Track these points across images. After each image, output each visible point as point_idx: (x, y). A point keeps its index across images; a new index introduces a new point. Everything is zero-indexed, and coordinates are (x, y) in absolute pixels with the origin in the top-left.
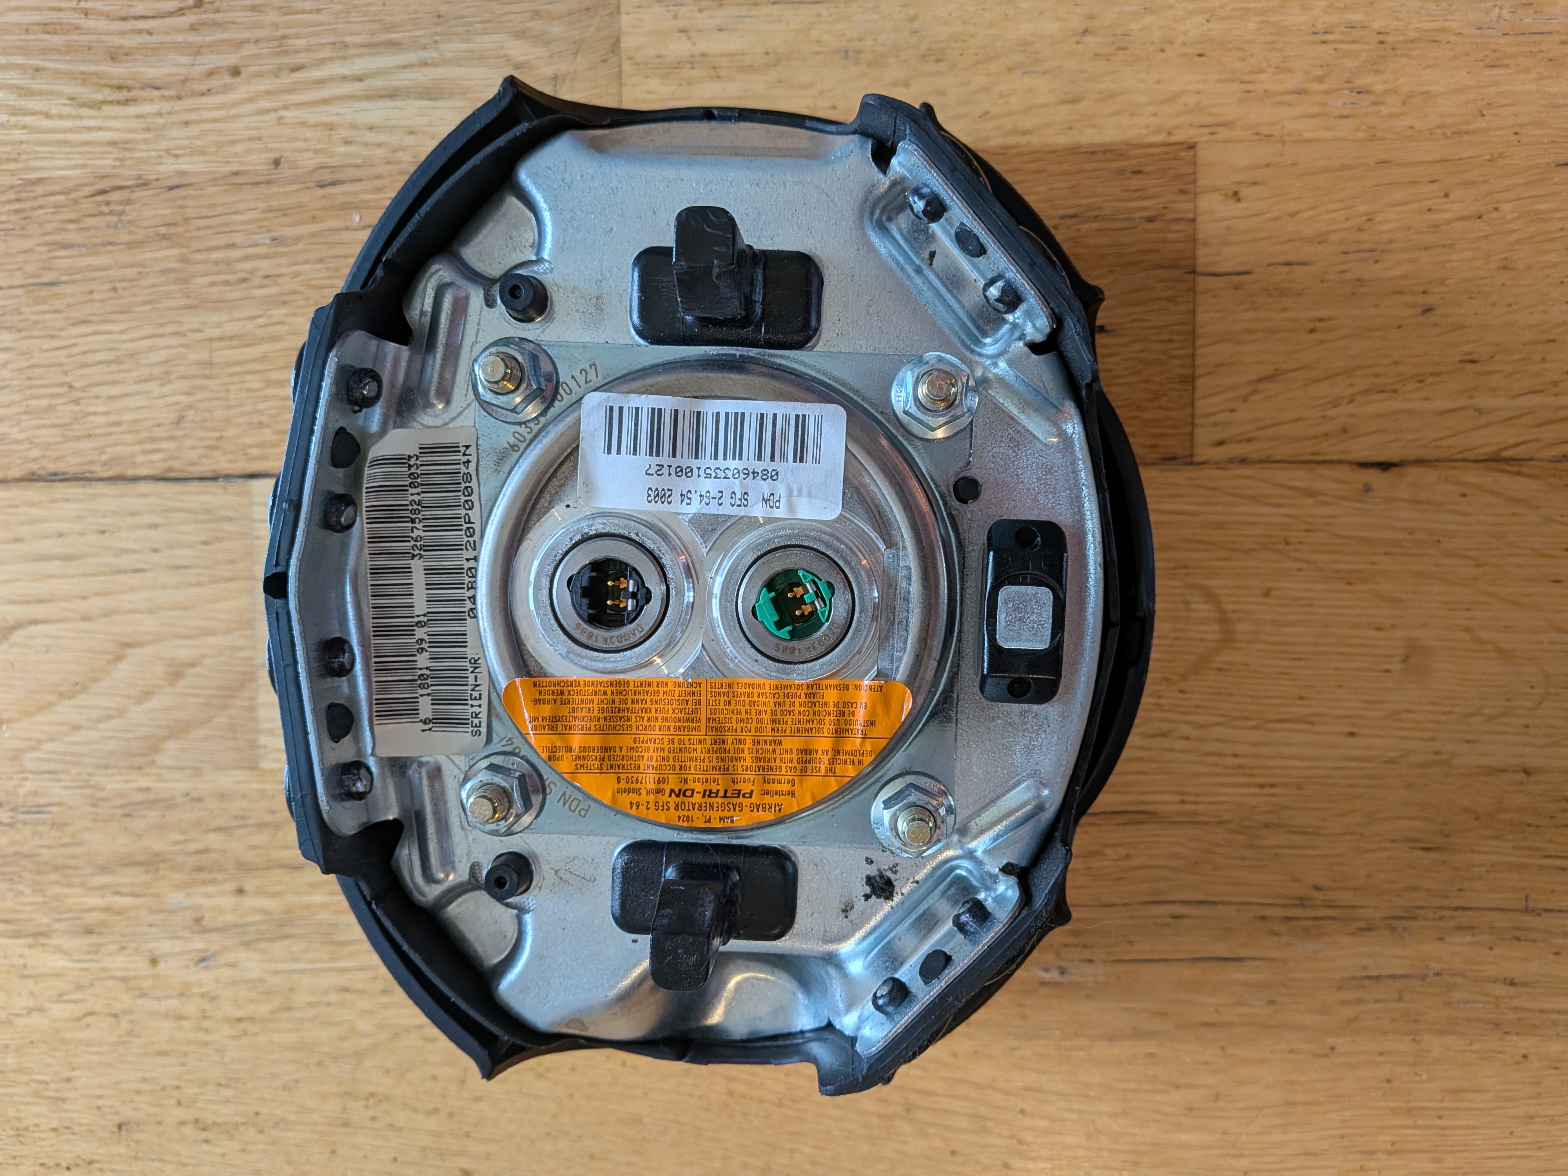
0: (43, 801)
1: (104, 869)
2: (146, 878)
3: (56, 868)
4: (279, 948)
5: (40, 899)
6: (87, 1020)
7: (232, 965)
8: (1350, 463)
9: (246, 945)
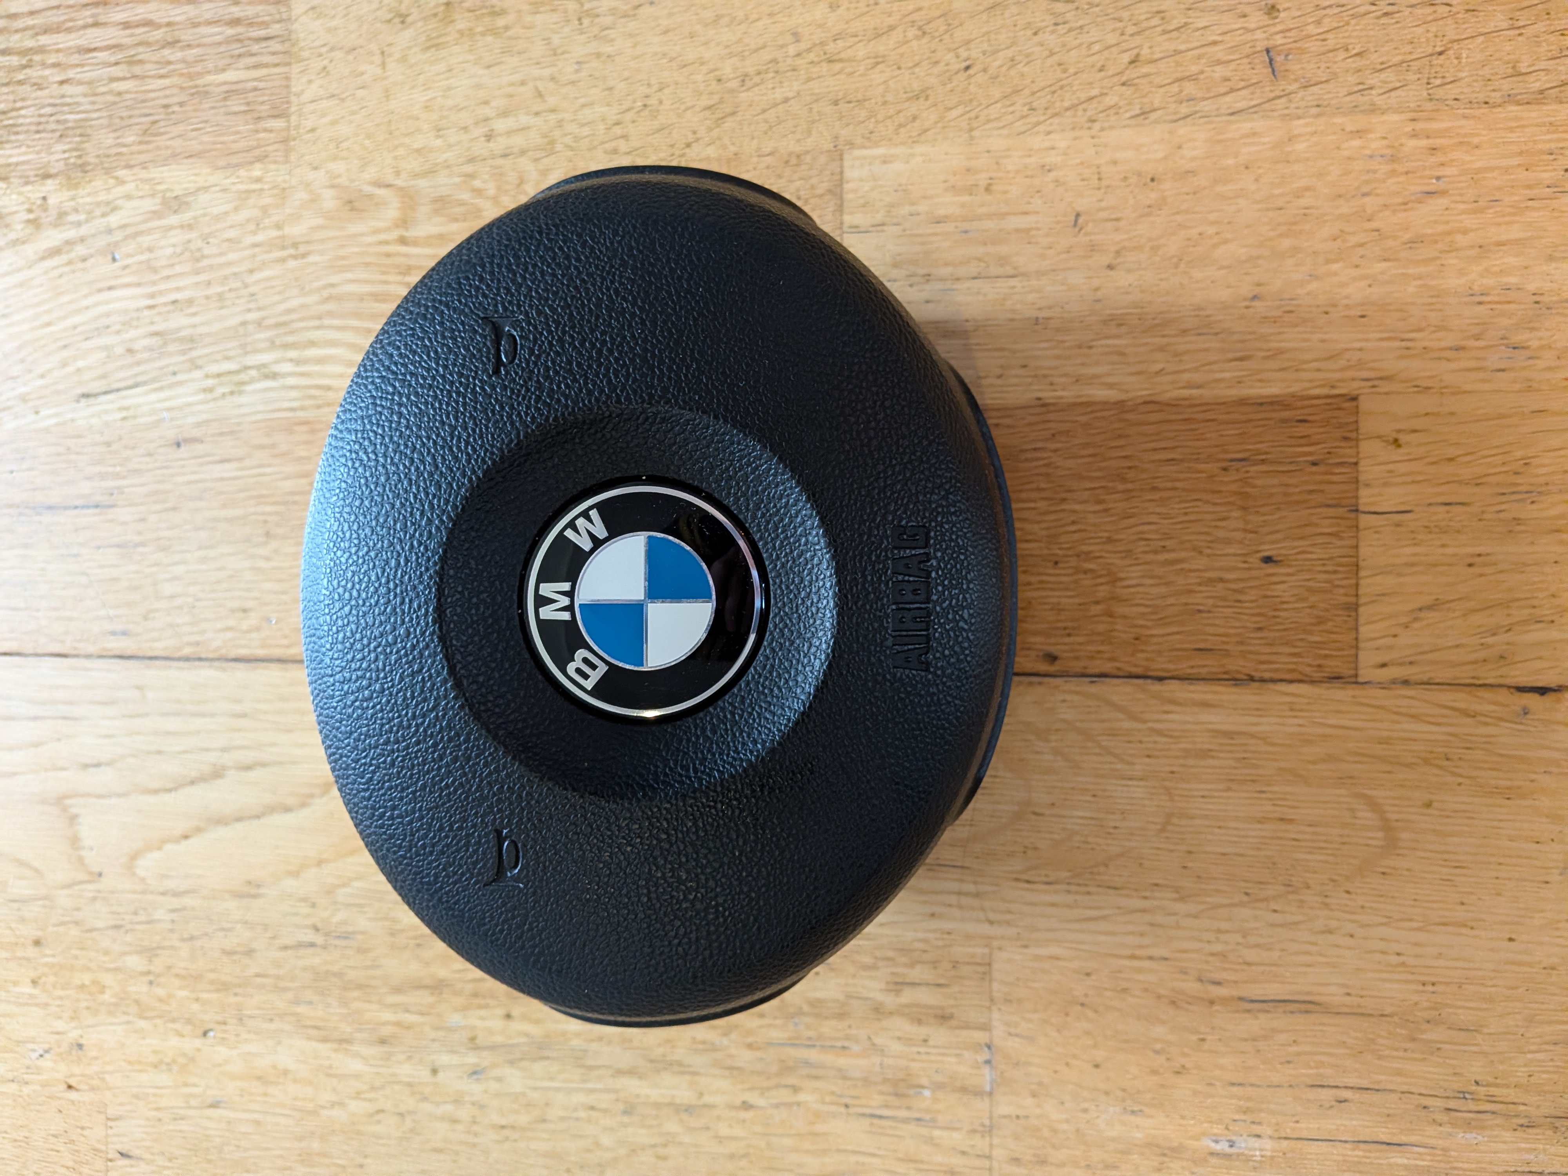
0: (351, 929)
1: (397, 990)
2: (431, 999)
3: (359, 987)
4: (538, 1067)
5: (344, 1011)
6: (377, 1117)
7: (499, 1079)
8: (1509, 687)
9: (511, 1063)
